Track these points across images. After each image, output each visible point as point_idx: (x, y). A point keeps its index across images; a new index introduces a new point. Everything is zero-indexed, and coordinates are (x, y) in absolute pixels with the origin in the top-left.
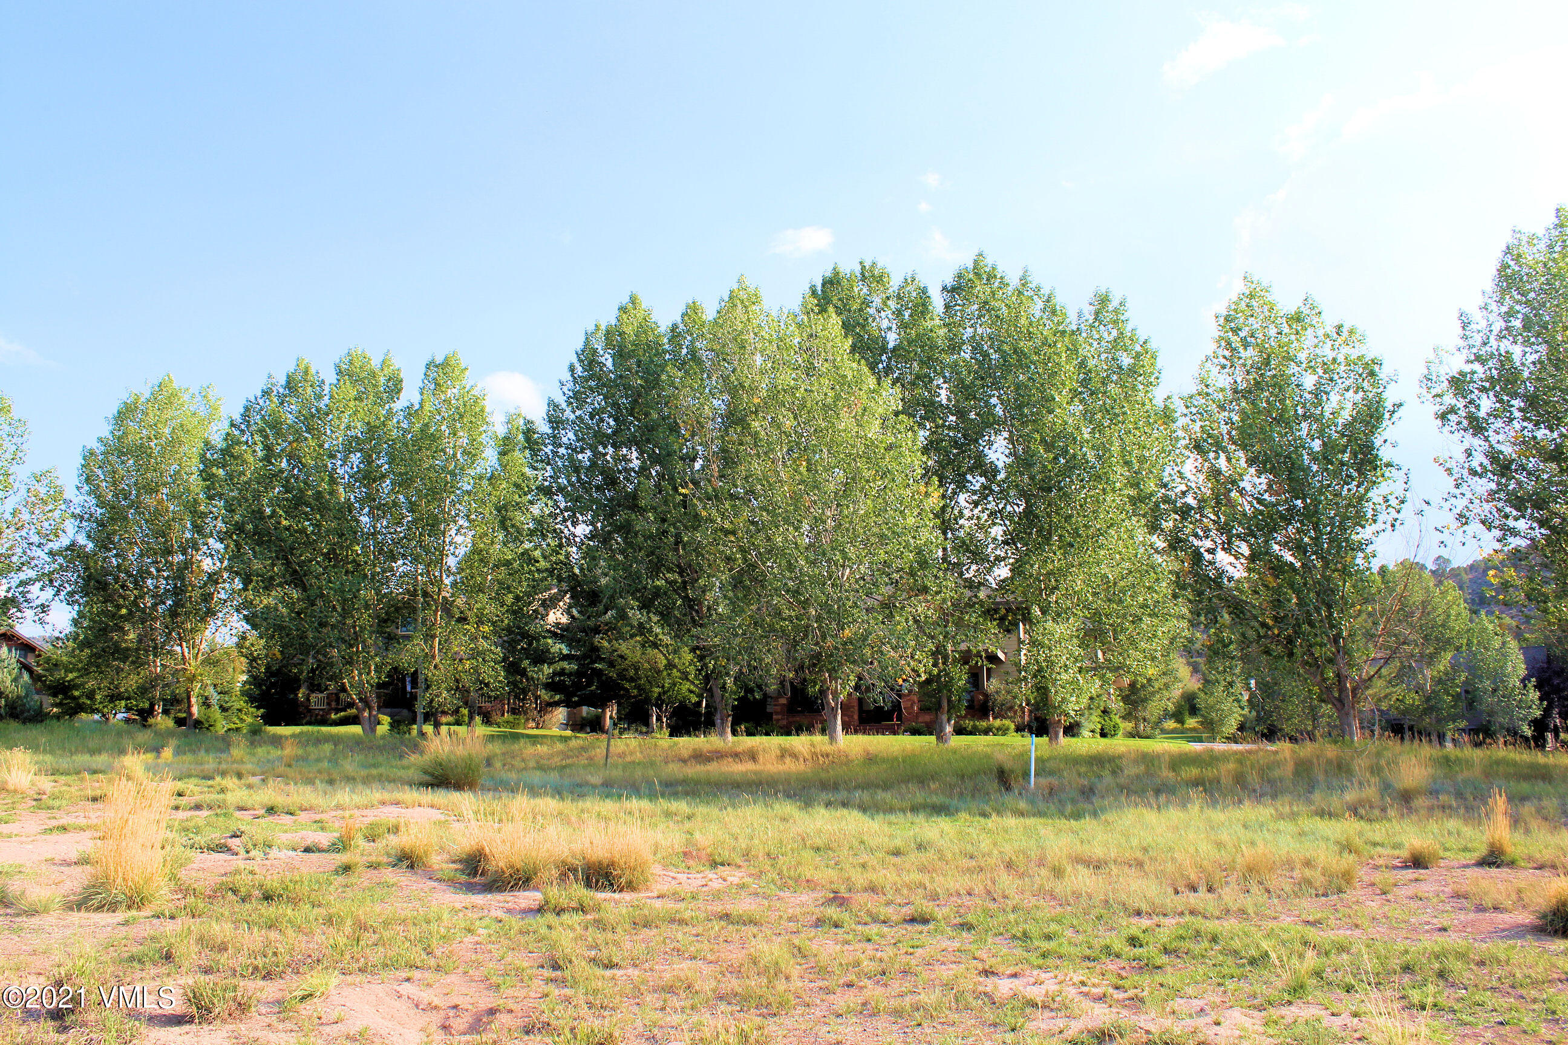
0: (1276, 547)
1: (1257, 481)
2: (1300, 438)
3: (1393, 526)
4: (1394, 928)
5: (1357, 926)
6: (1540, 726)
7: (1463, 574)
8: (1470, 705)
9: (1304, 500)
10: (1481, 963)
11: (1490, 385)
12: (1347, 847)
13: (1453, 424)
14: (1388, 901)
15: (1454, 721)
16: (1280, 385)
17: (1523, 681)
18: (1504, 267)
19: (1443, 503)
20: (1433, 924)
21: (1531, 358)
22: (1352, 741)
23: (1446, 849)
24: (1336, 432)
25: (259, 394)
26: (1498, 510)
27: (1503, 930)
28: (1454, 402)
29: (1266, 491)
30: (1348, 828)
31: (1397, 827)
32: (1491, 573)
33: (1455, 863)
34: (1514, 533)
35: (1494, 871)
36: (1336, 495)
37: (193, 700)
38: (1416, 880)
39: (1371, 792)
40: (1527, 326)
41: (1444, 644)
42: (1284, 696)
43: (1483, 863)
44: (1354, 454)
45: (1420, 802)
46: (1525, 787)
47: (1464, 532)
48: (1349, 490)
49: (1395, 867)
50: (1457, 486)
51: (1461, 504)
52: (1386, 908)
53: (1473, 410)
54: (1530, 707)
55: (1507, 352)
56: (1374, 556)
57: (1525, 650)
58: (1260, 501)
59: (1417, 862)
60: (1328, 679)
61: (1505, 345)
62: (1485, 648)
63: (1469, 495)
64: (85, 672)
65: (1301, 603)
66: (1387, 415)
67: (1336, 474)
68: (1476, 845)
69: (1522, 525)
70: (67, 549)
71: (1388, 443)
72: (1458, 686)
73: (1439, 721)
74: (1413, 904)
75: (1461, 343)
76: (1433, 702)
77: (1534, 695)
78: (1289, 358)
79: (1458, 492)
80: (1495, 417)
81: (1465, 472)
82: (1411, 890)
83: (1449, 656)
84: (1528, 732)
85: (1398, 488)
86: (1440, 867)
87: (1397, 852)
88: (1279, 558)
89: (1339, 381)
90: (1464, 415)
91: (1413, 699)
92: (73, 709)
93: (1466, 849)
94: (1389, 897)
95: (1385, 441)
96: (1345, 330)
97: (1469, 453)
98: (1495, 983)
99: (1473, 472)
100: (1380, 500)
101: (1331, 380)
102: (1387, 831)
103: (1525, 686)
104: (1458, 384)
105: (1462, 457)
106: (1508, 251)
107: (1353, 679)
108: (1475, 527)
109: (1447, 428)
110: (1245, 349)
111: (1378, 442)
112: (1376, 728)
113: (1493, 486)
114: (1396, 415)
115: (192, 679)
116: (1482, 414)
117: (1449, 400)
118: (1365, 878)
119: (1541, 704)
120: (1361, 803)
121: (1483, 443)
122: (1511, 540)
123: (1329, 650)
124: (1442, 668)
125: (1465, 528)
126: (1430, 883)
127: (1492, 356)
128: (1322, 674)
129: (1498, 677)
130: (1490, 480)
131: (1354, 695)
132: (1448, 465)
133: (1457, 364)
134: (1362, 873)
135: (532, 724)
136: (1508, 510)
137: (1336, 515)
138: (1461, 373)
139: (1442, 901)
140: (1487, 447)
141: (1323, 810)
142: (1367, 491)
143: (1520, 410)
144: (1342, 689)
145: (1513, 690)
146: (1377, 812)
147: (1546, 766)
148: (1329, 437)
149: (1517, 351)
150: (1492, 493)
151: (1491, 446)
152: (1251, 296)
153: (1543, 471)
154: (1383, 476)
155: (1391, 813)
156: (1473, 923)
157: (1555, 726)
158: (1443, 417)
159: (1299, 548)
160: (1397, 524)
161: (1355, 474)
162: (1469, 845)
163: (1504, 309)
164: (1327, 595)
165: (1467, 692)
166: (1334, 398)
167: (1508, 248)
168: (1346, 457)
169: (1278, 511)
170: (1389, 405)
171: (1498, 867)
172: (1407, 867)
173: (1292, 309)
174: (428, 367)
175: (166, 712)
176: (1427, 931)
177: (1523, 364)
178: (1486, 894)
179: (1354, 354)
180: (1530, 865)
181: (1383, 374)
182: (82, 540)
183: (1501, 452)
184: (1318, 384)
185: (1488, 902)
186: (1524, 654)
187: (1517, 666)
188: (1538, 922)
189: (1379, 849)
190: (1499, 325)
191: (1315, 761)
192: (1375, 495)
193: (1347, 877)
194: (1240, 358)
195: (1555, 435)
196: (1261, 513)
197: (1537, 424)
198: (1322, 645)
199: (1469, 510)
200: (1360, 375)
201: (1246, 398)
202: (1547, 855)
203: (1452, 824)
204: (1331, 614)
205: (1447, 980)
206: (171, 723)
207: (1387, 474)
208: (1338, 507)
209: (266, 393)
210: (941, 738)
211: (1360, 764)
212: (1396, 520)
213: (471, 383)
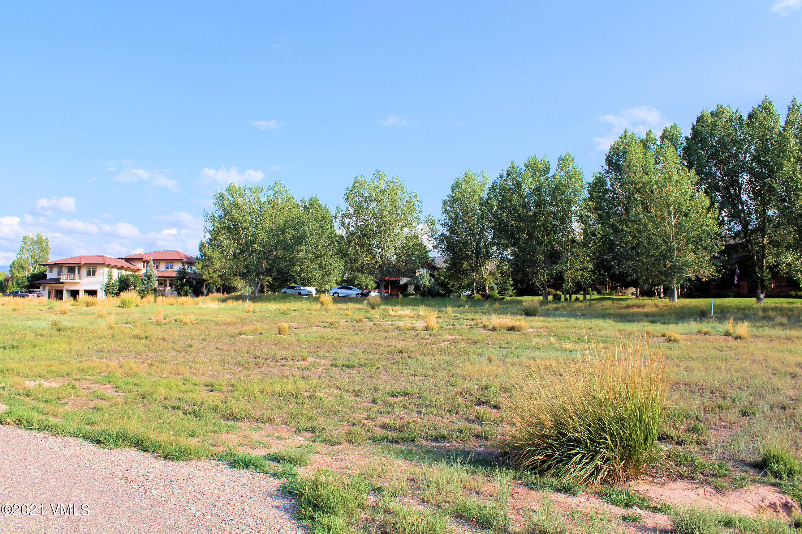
25: (498, 177)
37: (487, 288)
64: (450, 278)
70: (441, 236)
92: (450, 292)
115: (485, 280)
135: (620, 294)
174: (559, 160)
175: (478, 292)
182: (445, 233)
206: (480, 296)
209: (501, 176)
210: (759, 299)
213: (576, 164)
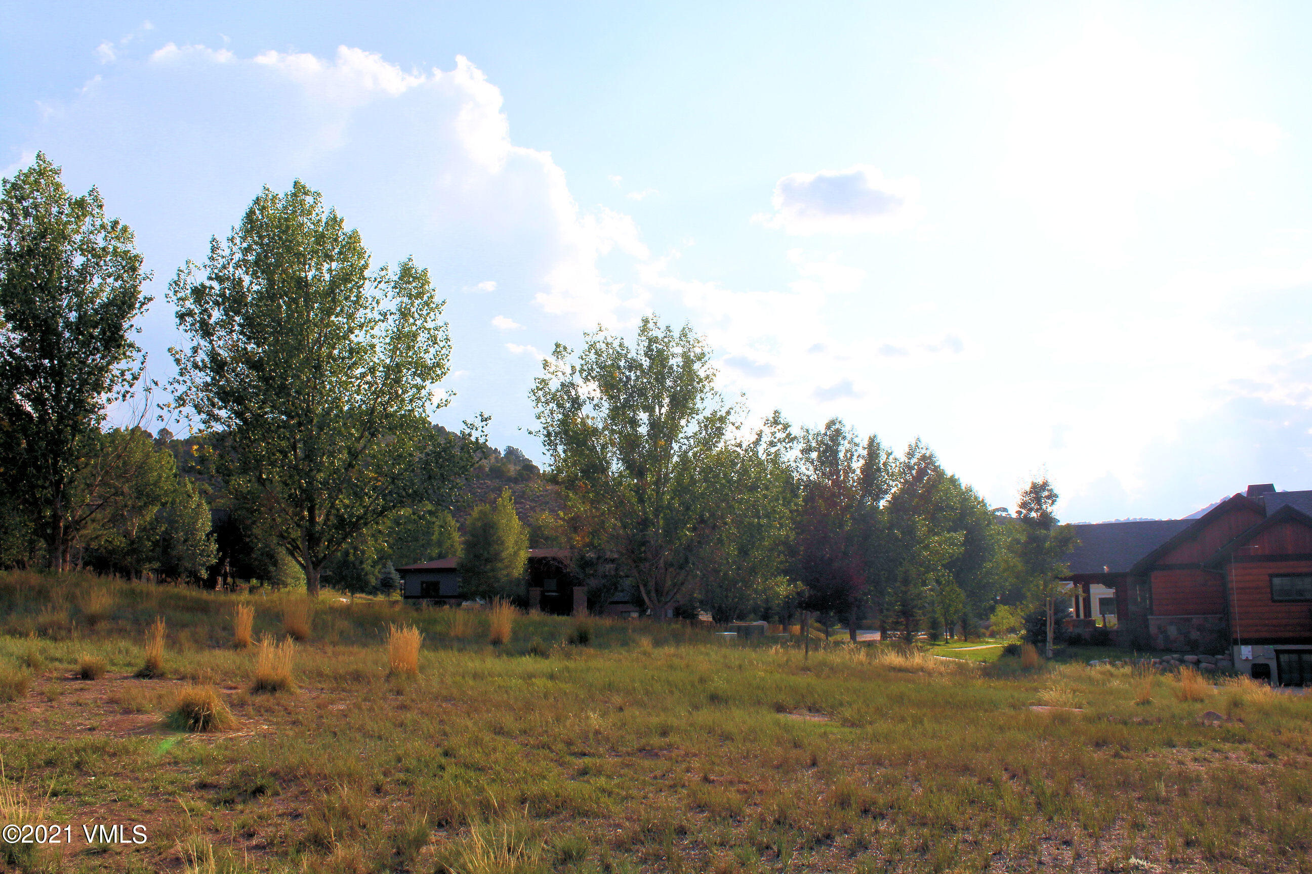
0: (18, 397)
1: (12, 336)
2: (60, 307)
3: (124, 396)
4: (51, 730)
5: (17, 729)
6: (214, 571)
7: (180, 446)
8: (165, 551)
9: (51, 361)
10: (114, 755)
11: (222, 300)
12: (29, 662)
13: (188, 324)
14: (52, 707)
15: (150, 563)
16: (51, 258)
17: (207, 535)
18: (251, 213)
19: (168, 386)
20: (86, 725)
21: (256, 288)
22: (57, 572)
23: (114, 664)
24: (92, 309)
26: (209, 399)
27: (140, 728)
28: (193, 307)
29: (18, 346)
30: (34, 645)
31: (78, 645)
32: (195, 447)
33: (118, 676)
34: (217, 419)
35: (146, 681)
36: (80, 362)
38: (82, 689)
39: (62, 617)
40: (256, 263)
41: (153, 499)
42: (7, 528)
43: (140, 675)
44: (103, 332)
45: (102, 626)
46: (187, 617)
47: (180, 412)
48: (93, 360)
49: (66, 679)
50: (182, 374)
51: (182, 389)
52: (48, 713)
53: (206, 317)
54: (209, 556)
55: (240, 279)
56: (104, 419)
57: (214, 511)
58: (10, 354)
59: (86, 674)
60: (45, 517)
61: (240, 273)
62: (184, 506)
63: (189, 384)
65: (30, 449)
66: (138, 305)
67: (85, 344)
68: (138, 661)
69: (223, 413)
71: (133, 329)
72: (158, 534)
73: (139, 561)
74: (73, 710)
75: (208, 262)
76: (135, 546)
77: (214, 547)
78: (64, 237)
79: (181, 379)
80: (221, 326)
81: (190, 365)
82: (74, 698)
83: (156, 509)
84: (204, 574)
85: (135, 366)
86: (104, 679)
87: (72, 666)
88: (19, 407)
89: (105, 268)
90: (198, 319)
91: (120, 542)
93: (129, 664)
94: (54, 704)
95: (132, 326)
96: (120, 227)
97: (195, 350)
98: (119, 769)
99: (196, 366)
100: (118, 373)
101: (97, 264)
102: (68, 648)
103: (208, 539)
104: (199, 293)
105: (189, 353)
106: (257, 201)
107: (66, 519)
108: (189, 409)
109: (182, 327)
110: (25, 218)
111: (125, 325)
112: (80, 563)
113: (209, 379)
114: (145, 307)
116: (212, 321)
117: (189, 304)
118: (37, 689)
119: (218, 554)
120: (52, 624)
121: (208, 345)
122: (213, 424)
123: (49, 492)
124: (148, 519)
125: (182, 408)
126: (92, 692)
127: (228, 279)
128: (39, 512)
129: (191, 531)
130: (207, 375)
131: (65, 533)
132: (177, 356)
133: (200, 277)
134: (35, 684)
136: (216, 400)
137: (77, 379)
138: (202, 285)
139: (98, 706)
140: (210, 348)
141: (15, 630)
142: (109, 363)
143: (239, 325)
144: (56, 527)
145: (199, 541)
146: (63, 633)
147: (206, 602)
148: (86, 313)
149: (247, 279)
150: (207, 385)
151: (213, 349)
152: (41, 173)
153: (248, 376)
154: (124, 354)
155: (75, 634)
156: (117, 723)
157: (225, 572)
158: (181, 317)
159: (38, 401)
160: (128, 396)
161: (102, 348)
162: (133, 661)
163: (245, 245)
164: (56, 445)
165: (164, 540)
166: (97, 281)
167: (258, 199)
168: (96, 332)
169: (26, 367)
170: (141, 297)
171: (151, 678)
172: (77, 679)
173: (77, 195)
176: (79, 731)
177: (249, 291)
178: (134, 699)
179: (121, 247)
180: (175, 677)
181: (142, 270)
183: (219, 355)
184: (85, 267)
185: (134, 706)
186: (212, 515)
187: (205, 523)
188: (167, 720)
189: (57, 664)
190: (238, 256)
191: (18, 586)
192: (115, 368)
193: (20, 688)
194: (18, 224)
195: (260, 350)
196: (10, 364)
197: (249, 338)
198: (44, 487)
199: (187, 395)
200: (123, 267)
201: (16, 261)
202: (189, 669)
203: (123, 644)
204: (56, 462)
205: (82, 770)
207: (128, 353)
208: (81, 373)
211: (58, 593)
212: (128, 392)
